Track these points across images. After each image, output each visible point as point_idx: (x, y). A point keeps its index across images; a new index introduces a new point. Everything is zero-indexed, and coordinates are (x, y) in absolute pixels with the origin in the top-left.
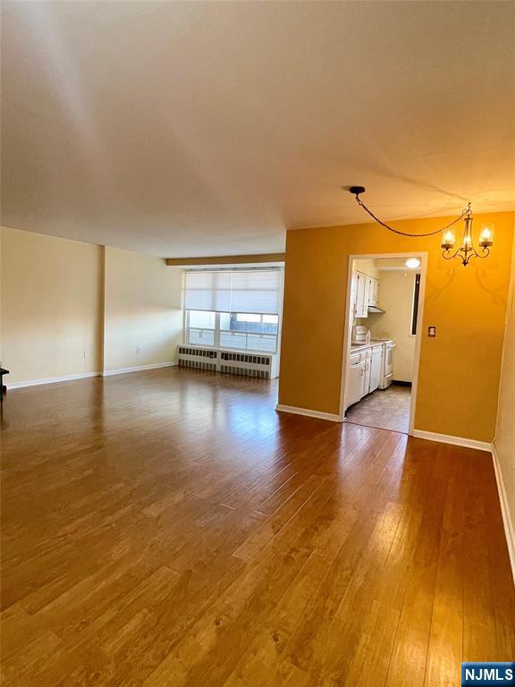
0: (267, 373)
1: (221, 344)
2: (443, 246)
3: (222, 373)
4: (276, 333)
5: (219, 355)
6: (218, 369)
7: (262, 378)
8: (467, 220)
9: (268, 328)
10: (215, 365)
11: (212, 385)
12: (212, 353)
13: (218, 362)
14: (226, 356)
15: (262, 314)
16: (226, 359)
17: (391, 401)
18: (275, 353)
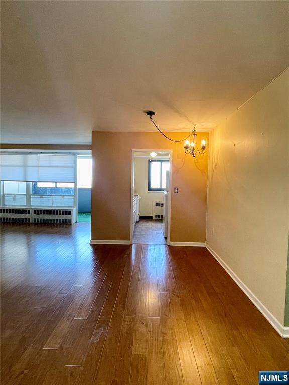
0: (70, 220)
1: (32, 204)
2: (185, 147)
3: (35, 224)
4: (73, 194)
5: (32, 212)
6: (32, 221)
7: (66, 224)
8: (195, 135)
9: (67, 192)
10: (29, 219)
11: (27, 233)
12: (25, 211)
13: (32, 217)
14: (37, 212)
15: (56, 182)
16: (38, 214)
17: (146, 227)
18: (74, 207)
